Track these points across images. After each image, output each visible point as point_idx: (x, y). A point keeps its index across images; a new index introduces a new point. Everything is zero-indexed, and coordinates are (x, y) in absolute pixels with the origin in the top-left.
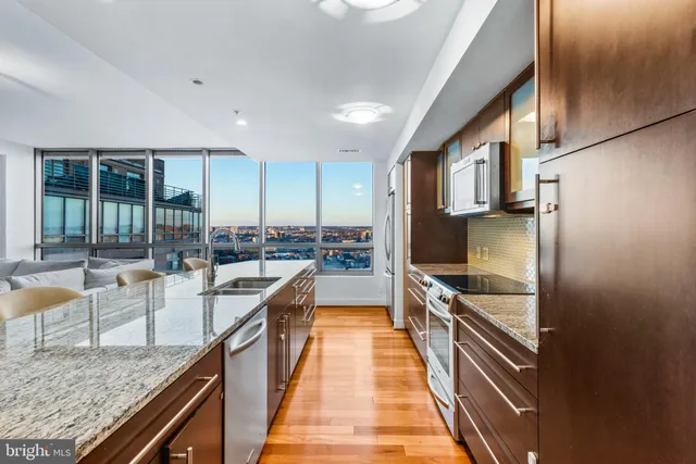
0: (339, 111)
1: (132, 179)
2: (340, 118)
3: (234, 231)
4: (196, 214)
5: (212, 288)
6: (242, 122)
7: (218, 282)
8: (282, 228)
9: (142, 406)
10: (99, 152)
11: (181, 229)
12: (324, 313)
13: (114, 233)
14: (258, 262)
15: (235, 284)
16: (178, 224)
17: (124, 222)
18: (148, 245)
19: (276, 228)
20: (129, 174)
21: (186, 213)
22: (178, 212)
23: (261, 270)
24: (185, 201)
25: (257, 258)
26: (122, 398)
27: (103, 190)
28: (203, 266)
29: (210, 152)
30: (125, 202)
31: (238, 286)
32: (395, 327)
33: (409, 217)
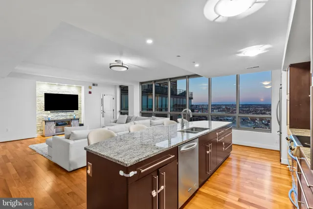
0: (240, 53)
5: (183, 130)
6: (197, 65)
8: (228, 105)
9: (152, 156)
10: (155, 81)
12: (239, 148)
13: (160, 108)
14: (208, 121)
15: (192, 129)
19: (225, 105)
20: (165, 86)
22: (181, 99)
24: (184, 94)
25: (206, 120)
26: (148, 153)
27: (156, 93)
29: (189, 76)
31: (193, 130)
32: (281, 163)
33: (288, 102)
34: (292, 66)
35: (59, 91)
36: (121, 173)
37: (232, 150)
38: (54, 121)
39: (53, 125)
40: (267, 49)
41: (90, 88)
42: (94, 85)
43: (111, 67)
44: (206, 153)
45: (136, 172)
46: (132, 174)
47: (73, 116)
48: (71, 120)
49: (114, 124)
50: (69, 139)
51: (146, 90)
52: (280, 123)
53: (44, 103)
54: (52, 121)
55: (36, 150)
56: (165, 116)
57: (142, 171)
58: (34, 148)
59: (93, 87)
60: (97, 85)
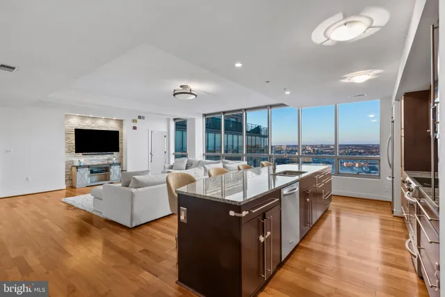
0: (345, 78)
1: (233, 122)
2: (346, 81)
3: (284, 148)
4: (262, 138)
5: (274, 173)
6: (288, 93)
7: (277, 171)
8: (316, 146)
10: (224, 113)
11: (255, 146)
16: (253, 145)
17: (230, 144)
18: (243, 155)
19: (312, 146)
20: (231, 119)
21: (258, 138)
22: (254, 138)
23: (299, 168)
24: (257, 131)
28: (269, 165)
29: (271, 106)
30: (230, 134)
32: (394, 214)
33: (403, 138)
34: (407, 95)
35: (93, 125)
36: (232, 213)
37: (331, 201)
38: (89, 167)
39: (86, 172)
40: (376, 75)
41: (135, 121)
42: (140, 117)
43: (174, 95)
44: (306, 201)
45: (248, 212)
46: (244, 213)
47: (111, 159)
48: (111, 165)
49: (170, 170)
50: (128, 186)
51: (212, 124)
52: (392, 166)
53: (74, 142)
54: (84, 167)
55: (73, 204)
56: (239, 159)
57: (254, 211)
58: (69, 202)
59: (138, 120)
60: (143, 118)
